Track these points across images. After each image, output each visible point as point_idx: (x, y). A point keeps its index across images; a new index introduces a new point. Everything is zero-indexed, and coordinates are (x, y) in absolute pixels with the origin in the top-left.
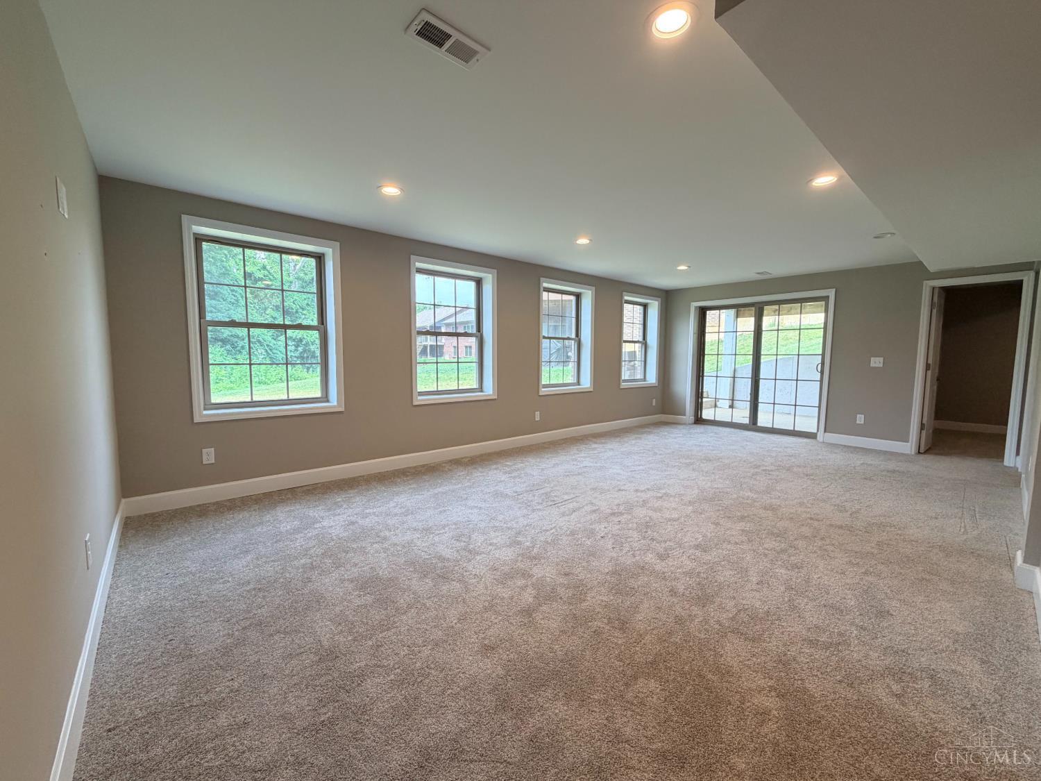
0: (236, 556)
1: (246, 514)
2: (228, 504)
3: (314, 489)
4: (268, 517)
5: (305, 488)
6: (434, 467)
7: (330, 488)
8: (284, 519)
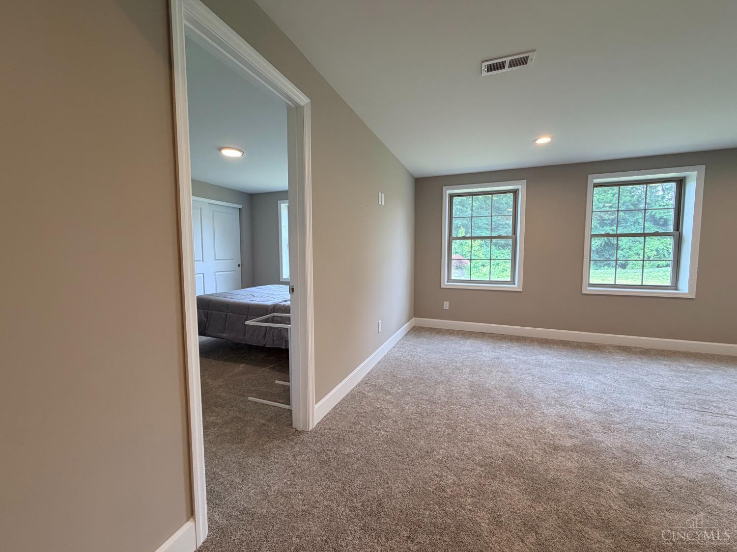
0: (435, 353)
1: (454, 338)
2: (451, 331)
3: (497, 336)
4: (462, 342)
5: (491, 335)
6: (597, 346)
7: (505, 338)
8: (468, 346)
